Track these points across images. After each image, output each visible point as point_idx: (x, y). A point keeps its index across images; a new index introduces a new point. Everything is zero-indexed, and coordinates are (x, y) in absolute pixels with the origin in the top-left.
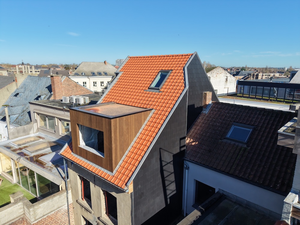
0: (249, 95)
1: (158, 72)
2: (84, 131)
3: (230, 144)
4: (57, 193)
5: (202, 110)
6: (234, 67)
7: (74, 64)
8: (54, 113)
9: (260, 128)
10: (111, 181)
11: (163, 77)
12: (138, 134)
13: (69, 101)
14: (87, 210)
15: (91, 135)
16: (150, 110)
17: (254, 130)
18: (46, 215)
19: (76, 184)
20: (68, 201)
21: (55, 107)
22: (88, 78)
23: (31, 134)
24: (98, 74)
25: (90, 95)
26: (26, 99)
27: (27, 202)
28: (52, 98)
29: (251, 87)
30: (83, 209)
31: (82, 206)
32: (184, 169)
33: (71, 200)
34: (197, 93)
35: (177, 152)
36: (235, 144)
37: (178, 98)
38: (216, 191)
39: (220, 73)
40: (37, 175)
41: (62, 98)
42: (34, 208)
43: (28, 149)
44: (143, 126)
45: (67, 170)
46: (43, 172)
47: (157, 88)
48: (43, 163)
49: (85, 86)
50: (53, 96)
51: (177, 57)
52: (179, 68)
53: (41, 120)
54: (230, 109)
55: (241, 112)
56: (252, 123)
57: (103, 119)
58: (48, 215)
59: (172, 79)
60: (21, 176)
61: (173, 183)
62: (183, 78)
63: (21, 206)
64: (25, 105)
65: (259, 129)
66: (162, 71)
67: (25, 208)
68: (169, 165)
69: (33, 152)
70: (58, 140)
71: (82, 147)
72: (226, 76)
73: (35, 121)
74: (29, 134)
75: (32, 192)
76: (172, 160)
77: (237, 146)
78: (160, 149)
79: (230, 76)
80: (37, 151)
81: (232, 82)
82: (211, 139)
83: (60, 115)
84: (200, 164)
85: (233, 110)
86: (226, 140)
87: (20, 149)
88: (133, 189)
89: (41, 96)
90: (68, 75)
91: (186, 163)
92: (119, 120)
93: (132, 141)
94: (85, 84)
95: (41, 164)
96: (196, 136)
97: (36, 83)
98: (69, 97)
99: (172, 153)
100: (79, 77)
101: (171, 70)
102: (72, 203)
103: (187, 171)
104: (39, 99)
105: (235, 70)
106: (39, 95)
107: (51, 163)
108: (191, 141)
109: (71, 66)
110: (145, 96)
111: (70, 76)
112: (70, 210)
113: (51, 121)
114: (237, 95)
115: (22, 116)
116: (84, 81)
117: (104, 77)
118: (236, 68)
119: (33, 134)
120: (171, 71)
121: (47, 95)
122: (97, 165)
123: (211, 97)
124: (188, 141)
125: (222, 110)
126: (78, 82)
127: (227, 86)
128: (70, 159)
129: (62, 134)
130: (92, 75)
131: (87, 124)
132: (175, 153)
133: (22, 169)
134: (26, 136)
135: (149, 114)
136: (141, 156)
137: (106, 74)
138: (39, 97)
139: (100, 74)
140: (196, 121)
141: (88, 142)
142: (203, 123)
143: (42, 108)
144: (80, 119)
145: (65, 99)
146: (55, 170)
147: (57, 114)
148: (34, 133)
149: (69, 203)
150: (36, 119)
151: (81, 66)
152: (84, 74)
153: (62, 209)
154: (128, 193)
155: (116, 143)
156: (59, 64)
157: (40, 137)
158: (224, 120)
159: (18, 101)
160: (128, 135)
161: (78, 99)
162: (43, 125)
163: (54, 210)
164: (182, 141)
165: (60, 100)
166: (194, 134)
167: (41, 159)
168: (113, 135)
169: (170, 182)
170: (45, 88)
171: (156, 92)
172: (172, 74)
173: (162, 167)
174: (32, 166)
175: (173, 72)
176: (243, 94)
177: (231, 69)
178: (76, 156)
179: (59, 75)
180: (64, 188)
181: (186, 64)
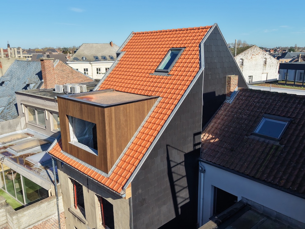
0: (294, 82)
1: (168, 50)
2: (76, 125)
3: (258, 141)
4: (45, 199)
5: (225, 99)
6: (279, 48)
7: (74, 47)
8: (44, 105)
9: (298, 120)
10: (106, 184)
11: (174, 57)
12: (140, 128)
13: (63, 91)
14: (81, 221)
15: (85, 130)
16: (156, 98)
17: (291, 123)
18: (32, 224)
19: (67, 189)
20: (58, 209)
21: (45, 97)
22: (90, 63)
23: (18, 130)
24: (102, 59)
25: (89, 83)
26: (13, 89)
27: (10, 209)
28: (43, 87)
29: (297, 71)
30: (76, 219)
31: (75, 216)
32: (199, 172)
33: (62, 209)
34: (218, 77)
35: (189, 151)
36: (264, 141)
37: (190, 82)
38: (239, 199)
39: (257, 54)
40: (23, 179)
41: (55, 87)
42: (17, 215)
43: (13, 148)
44: (147, 118)
45: (57, 172)
46: (30, 174)
47: (166, 70)
48: (31, 164)
49: (86, 73)
50: (43, 84)
51: (192, 31)
52: (194, 45)
53: (30, 113)
54: (261, 98)
55: (275, 100)
56: (289, 115)
57: (96, 108)
58: (35, 225)
59: (185, 58)
60: (7, 181)
61: (185, 189)
62: (199, 58)
63: (3, 213)
64: (12, 96)
65: (297, 122)
66: (172, 49)
67: (8, 216)
68: (179, 166)
69: (20, 151)
70: (49, 138)
71: (73, 144)
72: (265, 58)
73: (23, 114)
74: (16, 131)
75: (19, 199)
76: (184, 160)
77: (268, 144)
78: (167, 146)
79: (270, 57)
80: (23, 150)
81: (272, 66)
82: (235, 135)
83: (50, 107)
84: (218, 166)
85: (265, 99)
86: (254, 136)
87: (5, 148)
88: (131, 193)
89: (30, 85)
90: (65, 60)
91: (201, 165)
92: (115, 110)
93: (131, 135)
94: (86, 72)
95: (28, 165)
96: (215, 131)
97: (24, 70)
98: (63, 86)
99: (182, 152)
100: (79, 62)
101: (184, 47)
102: (64, 212)
103: (202, 174)
104: (28, 88)
105: (281, 51)
106: (27, 83)
107: (39, 165)
108: (209, 138)
109: (70, 49)
110: (150, 81)
111: (68, 60)
112: (61, 220)
113: (41, 115)
114: (279, 82)
115: (7, 109)
116: (86, 68)
117: (109, 62)
118: (282, 48)
119: (20, 131)
120: (183, 49)
121: (37, 84)
122: (90, 164)
123: (236, 82)
124: (205, 137)
125: (251, 99)
126: (77, 69)
127: (266, 71)
128: (59, 158)
129: (54, 130)
130: (94, 59)
131: (77, 115)
132: (187, 152)
133: (8, 173)
134: (13, 133)
135: (154, 102)
136: (142, 154)
137: (112, 58)
138: (28, 85)
139: (104, 58)
140: (216, 112)
141: (80, 138)
142: (225, 115)
143: (31, 99)
144: (69, 110)
145: (58, 87)
146: (44, 172)
147: (48, 106)
148: (21, 129)
149: (60, 212)
150: (24, 112)
151: (81, 48)
152: (86, 58)
153: (51, 219)
154: (125, 198)
155: (111, 137)
156: (56, 48)
157: (28, 134)
158: (252, 111)
159: (3, 91)
160: (127, 128)
161: (74, 88)
162: (33, 119)
163: (42, 220)
164: (196, 137)
165: (52, 90)
166: (213, 129)
167: (29, 159)
168: (107, 128)
169: (182, 188)
170: (35, 75)
171: (165, 75)
172: (185, 53)
173: (169, 168)
174: (17, 168)
175: (186, 50)
176: (286, 81)
177: (275, 50)
178: (66, 154)
179: (50, 59)
180: (54, 194)
181: (203, 39)
